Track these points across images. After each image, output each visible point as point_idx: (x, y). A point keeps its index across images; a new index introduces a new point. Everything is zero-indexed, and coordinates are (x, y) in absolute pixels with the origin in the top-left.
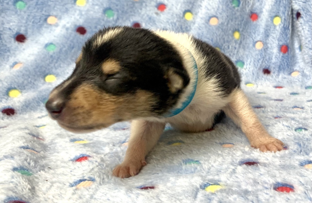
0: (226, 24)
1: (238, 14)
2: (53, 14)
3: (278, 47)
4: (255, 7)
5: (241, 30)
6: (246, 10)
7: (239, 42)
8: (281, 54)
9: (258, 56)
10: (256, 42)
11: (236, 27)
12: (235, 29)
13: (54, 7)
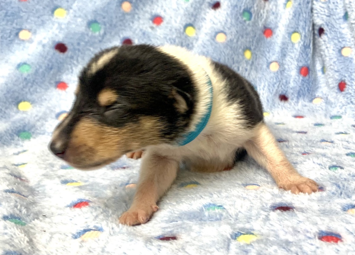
0: (235, 40)
1: (250, 29)
2: (26, 27)
3: (297, 69)
4: (269, 20)
5: (252, 48)
6: (259, 25)
7: (250, 62)
8: (301, 78)
9: (273, 79)
10: (271, 63)
11: (248, 45)
12: (245, 47)
13: (28, 19)
